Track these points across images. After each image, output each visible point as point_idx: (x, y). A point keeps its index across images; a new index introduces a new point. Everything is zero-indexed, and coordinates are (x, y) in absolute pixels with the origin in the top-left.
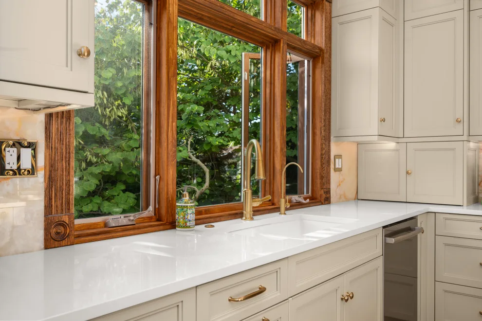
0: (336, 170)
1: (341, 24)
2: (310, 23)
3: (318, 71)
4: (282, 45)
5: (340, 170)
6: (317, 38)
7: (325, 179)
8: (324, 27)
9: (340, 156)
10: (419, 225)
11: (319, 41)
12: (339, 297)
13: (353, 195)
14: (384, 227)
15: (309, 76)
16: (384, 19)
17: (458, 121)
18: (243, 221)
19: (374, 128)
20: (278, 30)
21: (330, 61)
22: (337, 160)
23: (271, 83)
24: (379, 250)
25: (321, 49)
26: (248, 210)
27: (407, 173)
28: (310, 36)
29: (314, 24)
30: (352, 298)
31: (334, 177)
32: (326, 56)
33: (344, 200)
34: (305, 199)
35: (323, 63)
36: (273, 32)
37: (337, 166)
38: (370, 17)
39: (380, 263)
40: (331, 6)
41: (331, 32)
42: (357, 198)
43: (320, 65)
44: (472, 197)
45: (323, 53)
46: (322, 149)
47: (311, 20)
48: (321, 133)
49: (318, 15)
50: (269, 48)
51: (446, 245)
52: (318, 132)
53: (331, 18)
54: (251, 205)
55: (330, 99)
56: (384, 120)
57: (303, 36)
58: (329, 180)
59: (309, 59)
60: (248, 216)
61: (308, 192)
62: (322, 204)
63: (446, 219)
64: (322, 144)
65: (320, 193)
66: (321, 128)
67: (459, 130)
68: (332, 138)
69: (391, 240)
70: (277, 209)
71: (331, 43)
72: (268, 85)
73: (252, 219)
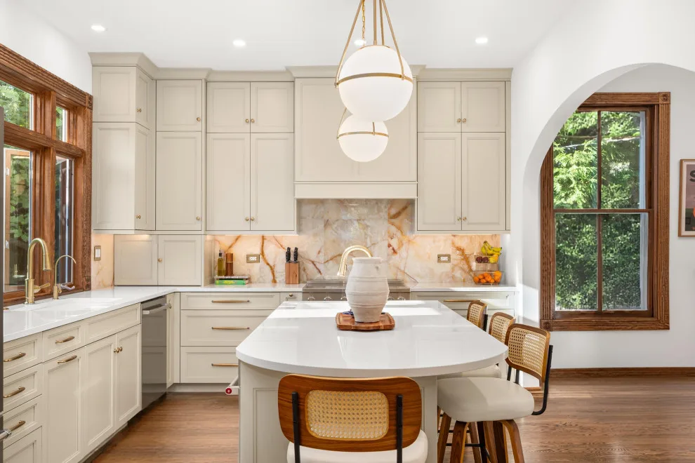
0: (96, 259)
1: (101, 129)
2: (71, 125)
3: (80, 171)
4: (51, 152)
5: (99, 259)
6: (78, 141)
7: (86, 268)
8: (86, 132)
9: (98, 247)
10: (168, 302)
11: (81, 143)
12: (112, 350)
13: (110, 282)
14: (142, 303)
15: (70, 174)
16: (139, 131)
17: (198, 219)
18: (26, 306)
19: (130, 224)
20: (49, 139)
21: (91, 162)
22: (97, 250)
23: (40, 185)
24: (138, 319)
25: (83, 152)
26: (30, 296)
27: (159, 260)
28: (72, 138)
29: (76, 127)
30: (121, 350)
31: (94, 266)
32: (88, 157)
33: (103, 286)
34: (70, 286)
35: (84, 163)
36: (45, 142)
37: (96, 256)
38: (128, 129)
39: (139, 328)
40: (91, 113)
41: (91, 135)
42: (114, 285)
43: (82, 165)
44: (208, 279)
45: (85, 155)
46: (84, 241)
47: (72, 124)
48: (83, 227)
49: (80, 119)
50: (39, 153)
51: (189, 316)
52: (80, 225)
53: (92, 122)
54: (33, 291)
55: (91, 196)
56: (139, 217)
57: (64, 138)
58: (90, 269)
59: (71, 159)
60: (31, 301)
61: (69, 280)
62: (84, 290)
63: (189, 296)
64: (83, 237)
65: (82, 280)
66: (83, 223)
67: (198, 226)
68: (92, 230)
69: (147, 312)
70: (50, 295)
71: (91, 146)
72: (38, 186)
73: (34, 303)
